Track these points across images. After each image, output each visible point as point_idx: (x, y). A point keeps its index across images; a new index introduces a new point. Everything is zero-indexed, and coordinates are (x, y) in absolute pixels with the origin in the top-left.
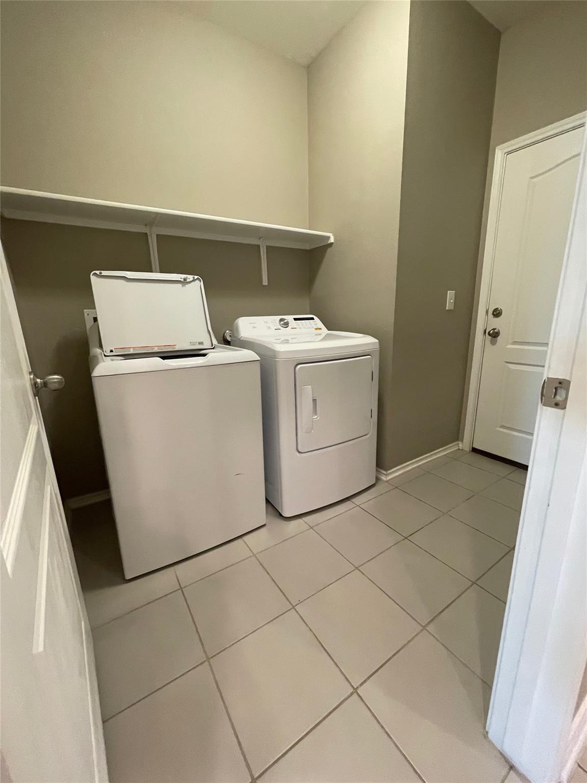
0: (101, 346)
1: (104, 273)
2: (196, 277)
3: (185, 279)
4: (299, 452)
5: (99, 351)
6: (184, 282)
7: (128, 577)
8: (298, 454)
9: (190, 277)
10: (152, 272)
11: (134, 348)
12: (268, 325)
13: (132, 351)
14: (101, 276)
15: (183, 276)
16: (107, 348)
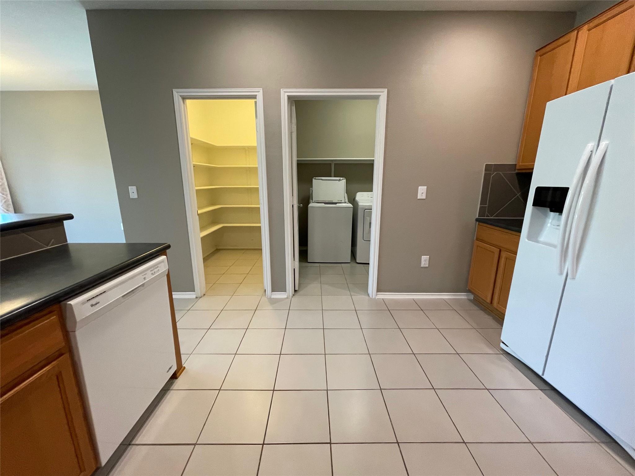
0: (312, 200)
1: (317, 178)
2: (344, 178)
3: (340, 179)
4: (363, 240)
5: (312, 201)
6: (340, 180)
7: (308, 261)
8: (363, 241)
9: (342, 178)
10: (331, 177)
11: (321, 201)
12: (368, 196)
13: (327, 202)
14: (315, 179)
15: (339, 178)
16: (314, 200)
